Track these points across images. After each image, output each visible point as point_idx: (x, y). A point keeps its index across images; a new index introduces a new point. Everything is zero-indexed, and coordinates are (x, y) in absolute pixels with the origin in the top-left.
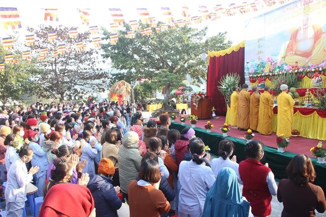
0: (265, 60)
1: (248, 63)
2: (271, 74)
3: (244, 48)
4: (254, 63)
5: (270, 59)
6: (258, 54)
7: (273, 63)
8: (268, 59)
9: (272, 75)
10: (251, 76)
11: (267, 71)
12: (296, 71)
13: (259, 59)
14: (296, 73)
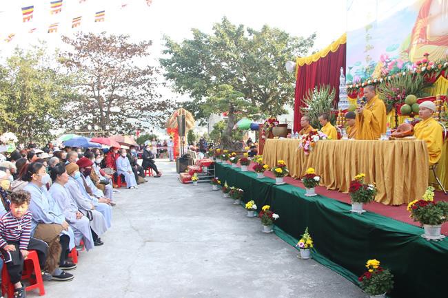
0: (377, 60)
1: (350, 68)
2: (381, 80)
3: (345, 44)
4: (360, 67)
5: (385, 57)
6: (366, 51)
7: (389, 64)
8: (382, 57)
9: (384, 81)
10: (351, 86)
11: (376, 76)
12: (423, 69)
13: (368, 59)
14: (422, 73)
